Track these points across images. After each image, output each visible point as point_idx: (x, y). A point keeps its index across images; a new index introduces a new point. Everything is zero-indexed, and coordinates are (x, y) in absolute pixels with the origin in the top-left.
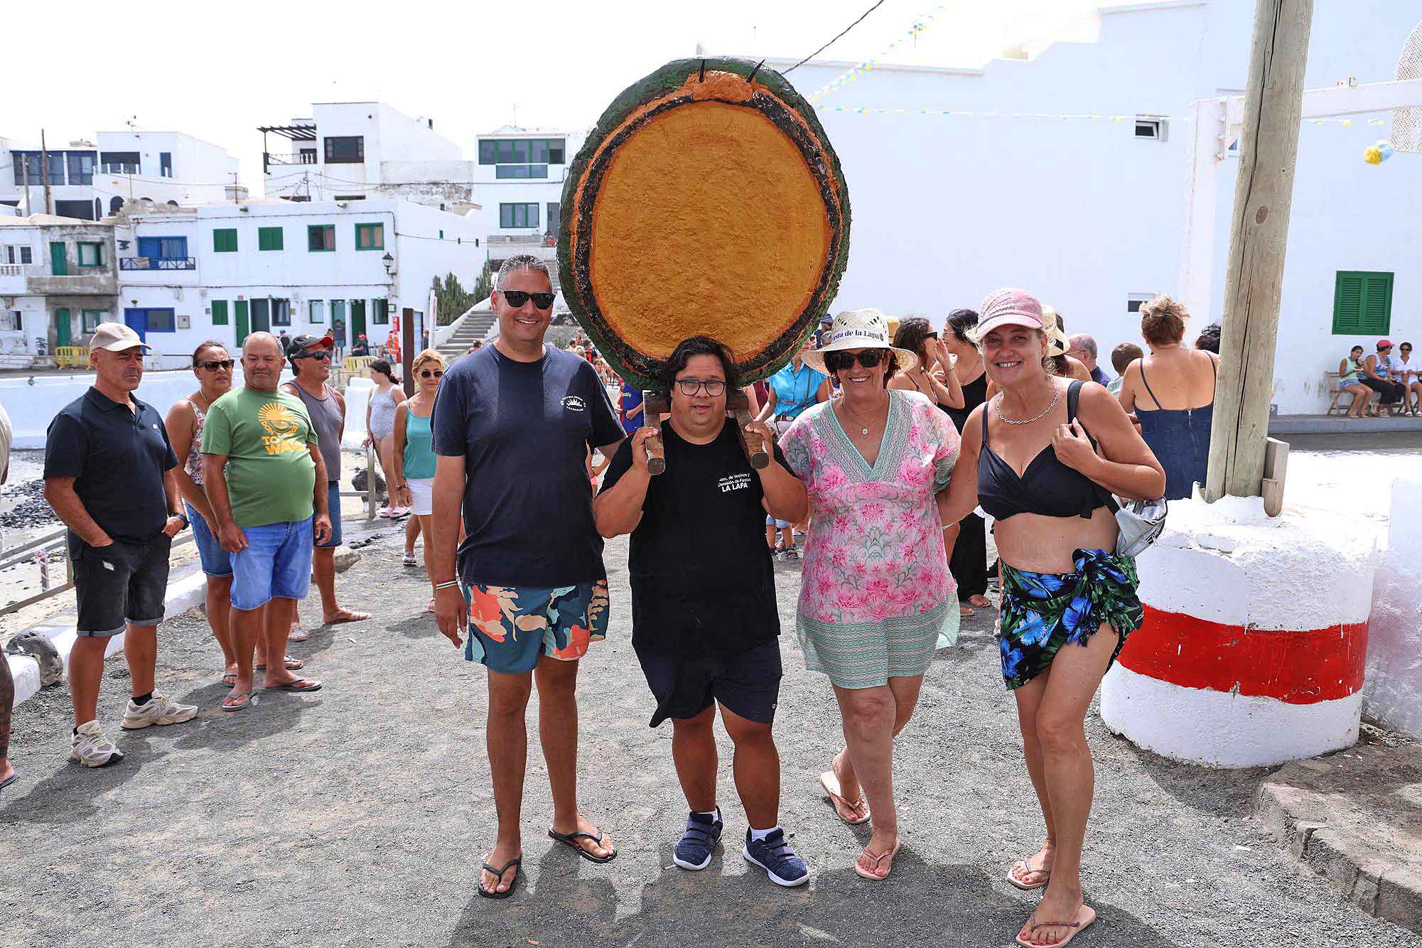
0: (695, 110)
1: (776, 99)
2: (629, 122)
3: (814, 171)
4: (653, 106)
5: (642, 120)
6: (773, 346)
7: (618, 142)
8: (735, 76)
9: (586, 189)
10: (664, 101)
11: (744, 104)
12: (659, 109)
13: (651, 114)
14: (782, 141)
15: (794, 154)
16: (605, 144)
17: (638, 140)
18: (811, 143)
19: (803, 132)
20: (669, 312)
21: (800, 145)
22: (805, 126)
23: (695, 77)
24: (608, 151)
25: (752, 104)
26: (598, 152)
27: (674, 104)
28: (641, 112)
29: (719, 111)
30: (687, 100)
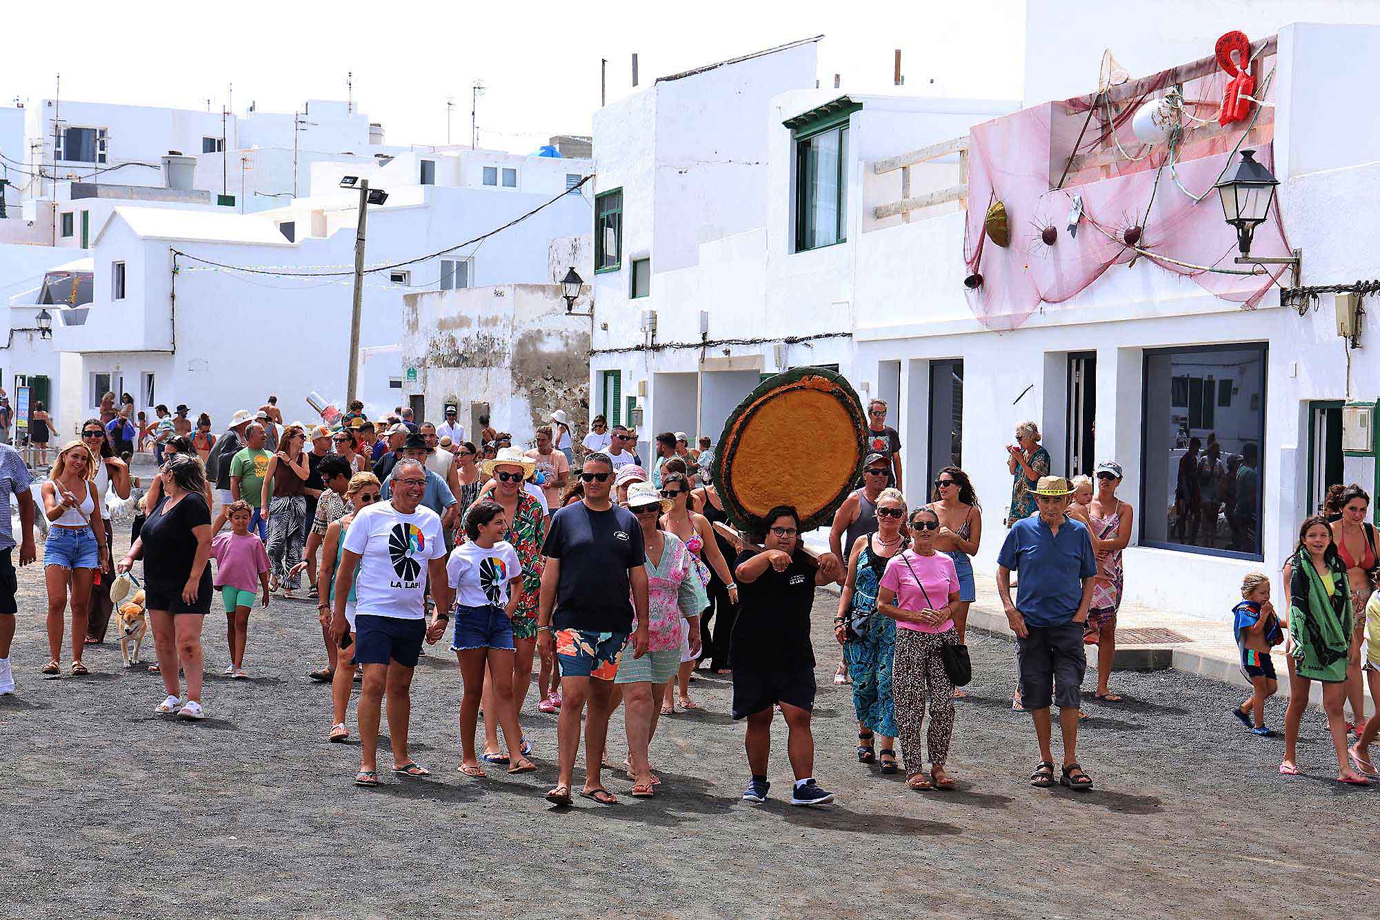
0: (804, 392)
1: (843, 392)
2: (771, 394)
4: (784, 388)
5: (777, 395)
8: (826, 379)
9: (740, 425)
10: (789, 386)
11: (828, 394)
12: (786, 390)
13: (783, 392)
14: (842, 411)
15: (846, 418)
16: (756, 403)
17: (775, 403)
18: (857, 414)
20: (767, 490)
22: (854, 404)
23: (807, 376)
24: (757, 408)
25: (832, 393)
26: (752, 406)
27: (794, 389)
28: (777, 391)
29: (814, 394)
30: (802, 388)
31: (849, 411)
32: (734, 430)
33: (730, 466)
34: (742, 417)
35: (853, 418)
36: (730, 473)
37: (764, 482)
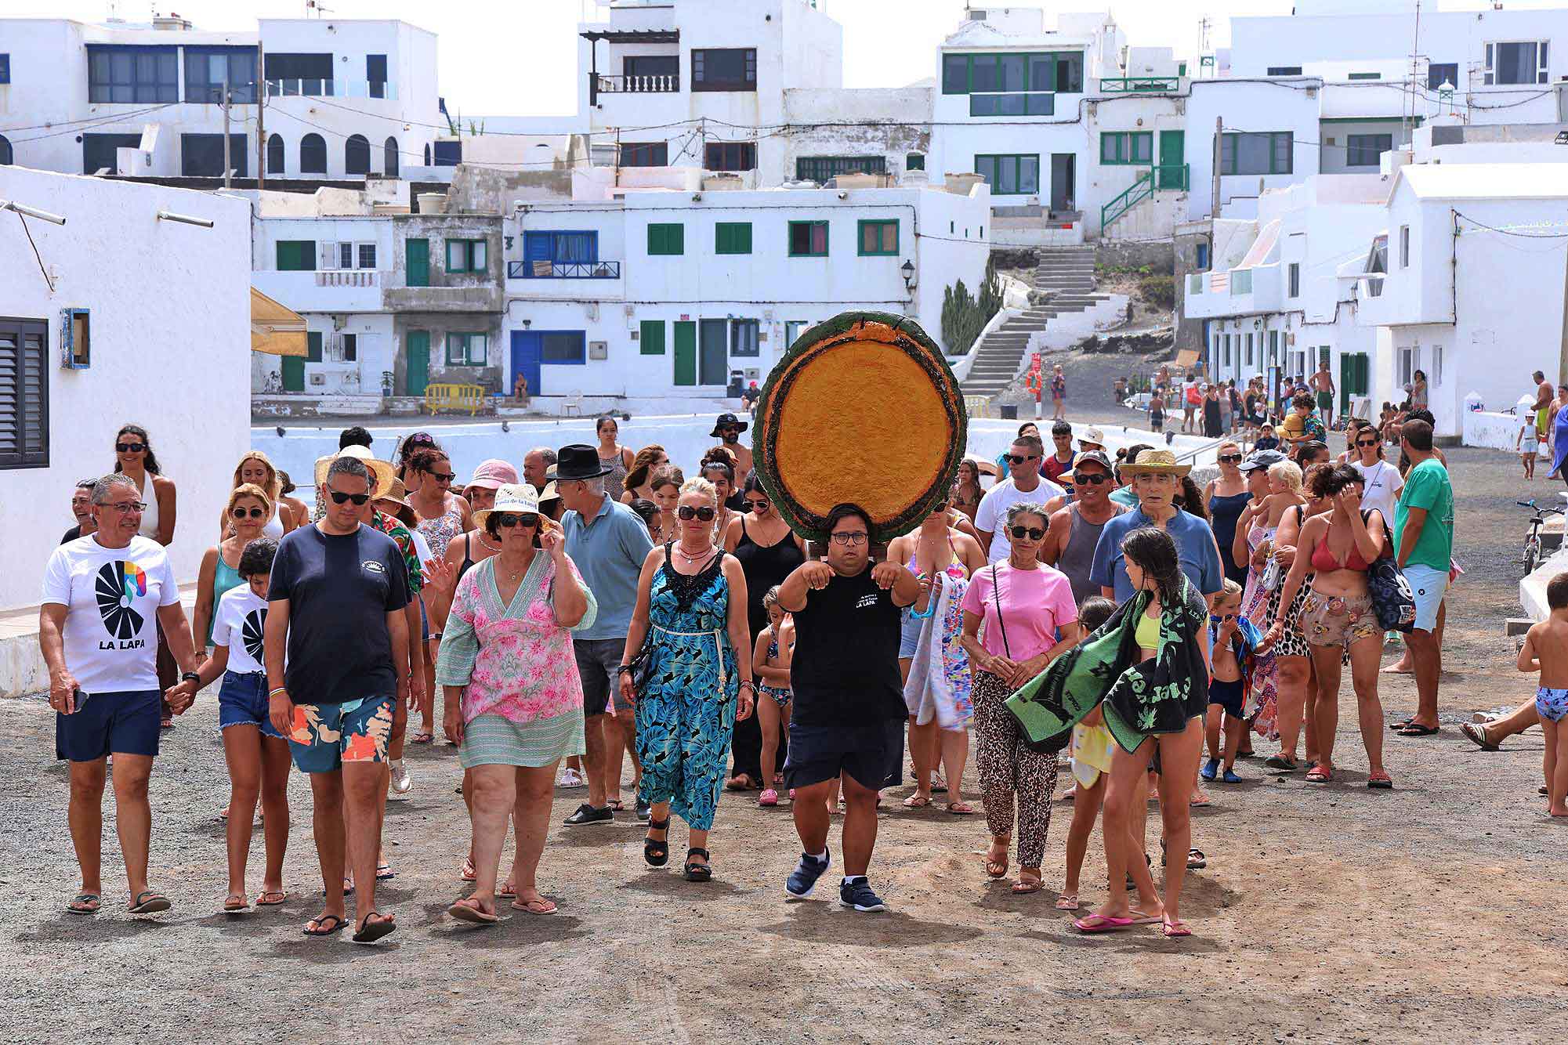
0: (857, 345)
1: (913, 341)
2: (811, 351)
3: (938, 388)
4: (828, 342)
5: (820, 351)
6: (908, 510)
7: (803, 363)
8: (884, 326)
9: (778, 393)
10: (836, 339)
11: (890, 343)
12: (833, 345)
13: (827, 347)
14: (916, 367)
15: (926, 378)
16: (794, 364)
17: (818, 362)
19: (930, 363)
20: (832, 481)
21: (928, 371)
22: (932, 358)
23: (857, 325)
24: (795, 369)
25: (896, 344)
26: (787, 371)
27: (842, 342)
28: (818, 346)
29: (873, 347)
30: (852, 340)
31: (925, 368)
32: (771, 403)
33: (773, 451)
34: (778, 385)
35: (932, 377)
36: (775, 461)
37: (828, 471)
